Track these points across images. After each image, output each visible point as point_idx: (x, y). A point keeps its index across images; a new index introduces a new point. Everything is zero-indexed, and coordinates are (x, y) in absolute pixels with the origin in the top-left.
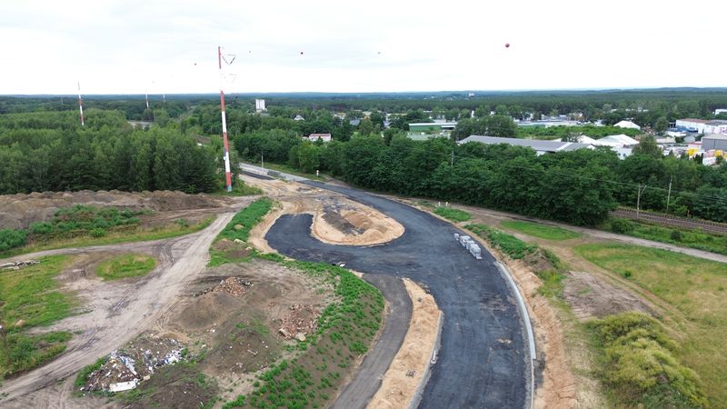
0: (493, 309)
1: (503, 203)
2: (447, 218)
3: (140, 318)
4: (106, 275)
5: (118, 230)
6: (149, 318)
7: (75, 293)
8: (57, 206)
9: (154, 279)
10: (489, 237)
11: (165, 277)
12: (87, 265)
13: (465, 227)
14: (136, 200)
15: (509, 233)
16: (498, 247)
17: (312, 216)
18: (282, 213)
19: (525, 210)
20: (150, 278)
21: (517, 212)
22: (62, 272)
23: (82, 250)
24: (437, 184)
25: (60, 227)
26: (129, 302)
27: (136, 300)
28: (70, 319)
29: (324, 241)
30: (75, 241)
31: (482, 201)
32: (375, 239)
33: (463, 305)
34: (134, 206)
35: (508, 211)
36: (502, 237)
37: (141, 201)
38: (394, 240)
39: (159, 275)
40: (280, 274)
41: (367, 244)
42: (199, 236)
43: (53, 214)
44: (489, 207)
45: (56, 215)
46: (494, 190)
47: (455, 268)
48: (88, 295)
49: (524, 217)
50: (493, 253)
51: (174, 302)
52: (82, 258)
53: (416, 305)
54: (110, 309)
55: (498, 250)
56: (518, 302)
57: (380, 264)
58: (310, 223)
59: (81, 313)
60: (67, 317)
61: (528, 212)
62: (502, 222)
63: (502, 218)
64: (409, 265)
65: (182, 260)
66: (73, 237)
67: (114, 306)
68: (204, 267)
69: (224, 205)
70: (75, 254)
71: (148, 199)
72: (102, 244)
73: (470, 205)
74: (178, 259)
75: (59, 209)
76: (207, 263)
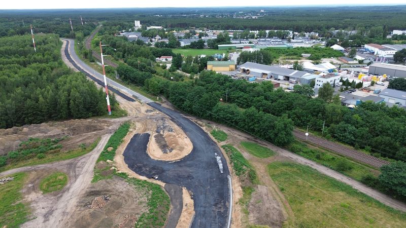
0: (217, 210)
2: (216, 139)
3: (58, 223)
4: (44, 190)
5: (51, 153)
6: (62, 222)
7: (29, 203)
8: (20, 140)
9: (66, 193)
10: (231, 156)
11: (71, 190)
12: (35, 180)
13: (222, 147)
14: (60, 130)
16: (232, 164)
17: (150, 135)
18: (135, 132)
20: (64, 192)
22: (24, 187)
23: (33, 168)
25: (23, 154)
26: (53, 211)
27: (57, 209)
28: (27, 223)
29: (152, 157)
30: (30, 161)
32: (176, 157)
33: (205, 207)
34: (59, 134)
36: (236, 157)
37: (63, 130)
38: (186, 156)
39: (68, 189)
40: (125, 189)
41: (172, 160)
42: (90, 156)
43: (18, 145)
45: (20, 146)
47: (209, 180)
48: (35, 205)
49: (253, 138)
50: (230, 168)
51: (73, 211)
52: (33, 175)
53: (184, 208)
54: (45, 216)
55: (232, 166)
56: (229, 206)
57: (174, 176)
58: (148, 141)
59: (32, 219)
60: (25, 222)
62: (241, 143)
63: (242, 139)
64: (189, 177)
65: (81, 176)
66: (29, 159)
67: (46, 214)
68: (90, 183)
69: (106, 127)
70: (30, 171)
71: (67, 128)
72: (43, 164)
74: (78, 175)
75: (21, 142)
76: (91, 180)
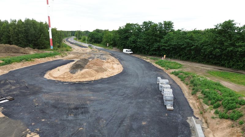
1: (212, 58)
2: (162, 67)
10: (192, 82)
13: (173, 73)
15: (215, 80)
16: (199, 94)
17: (74, 61)
18: (59, 59)
19: (231, 63)
21: (223, 65)
24: (164, 46)
31: (195, 57)
35: (215, 64)
36: (206, 84)
38: (102, 78)
41: (74, 81)
44: (200, 62)
46: (205, 47)
49: (229, 69)
50: (192, 101)
55: (199, 98)
58: (65, 64)
61: (233, 65)
62: (209, 72)
63: (209, 69)
73: (185, 60)
